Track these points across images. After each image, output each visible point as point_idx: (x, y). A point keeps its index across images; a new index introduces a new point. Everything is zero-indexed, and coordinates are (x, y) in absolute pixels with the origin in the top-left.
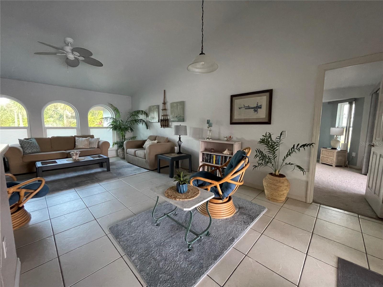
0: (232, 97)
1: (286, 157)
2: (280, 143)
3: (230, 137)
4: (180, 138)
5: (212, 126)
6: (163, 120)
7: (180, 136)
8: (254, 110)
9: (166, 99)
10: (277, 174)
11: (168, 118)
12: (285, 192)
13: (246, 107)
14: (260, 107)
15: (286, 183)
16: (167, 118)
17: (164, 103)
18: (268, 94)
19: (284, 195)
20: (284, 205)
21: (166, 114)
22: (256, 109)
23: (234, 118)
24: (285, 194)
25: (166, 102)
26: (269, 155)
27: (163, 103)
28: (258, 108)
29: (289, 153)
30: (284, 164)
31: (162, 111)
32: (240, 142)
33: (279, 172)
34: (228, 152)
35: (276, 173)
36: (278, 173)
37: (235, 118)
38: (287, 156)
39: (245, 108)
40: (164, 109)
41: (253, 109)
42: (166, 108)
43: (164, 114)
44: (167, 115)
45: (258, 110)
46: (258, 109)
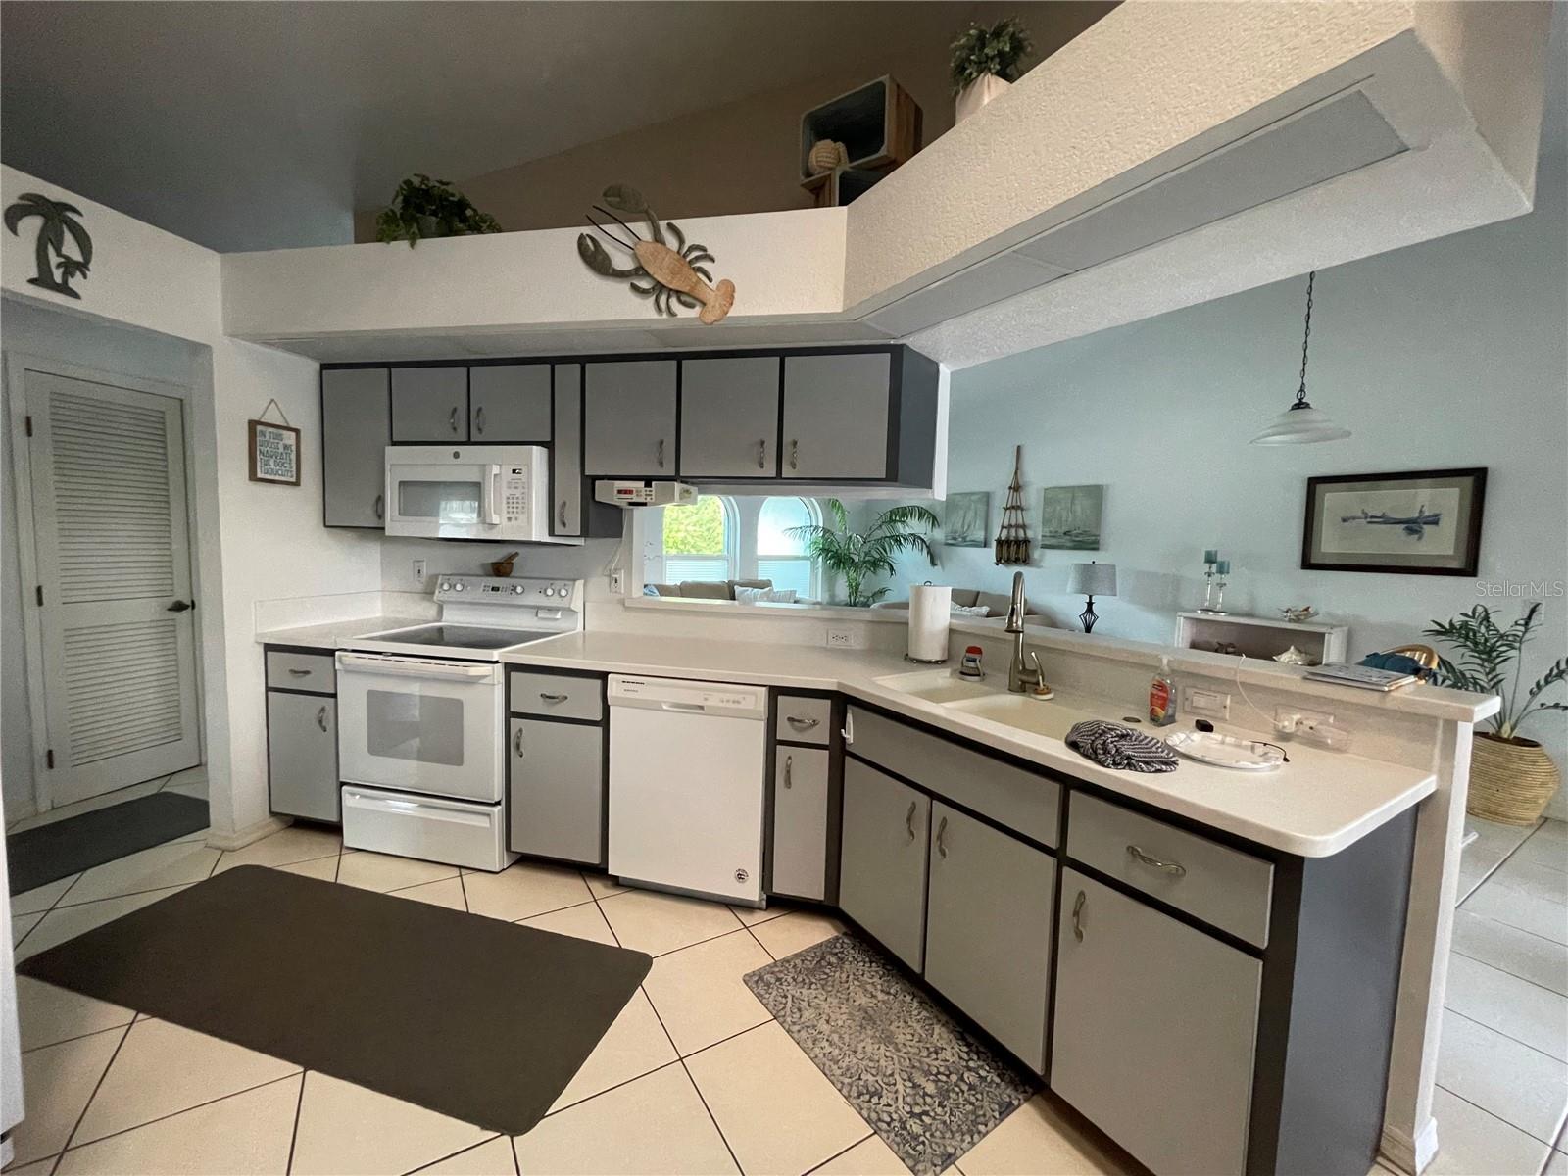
0: (1314, 483)
1: (1542, 682)
2: (1527, 636)
3: (1307, 609)
4: (1090, 604)
5: (1228, 573)
6: (1008, 542)
7: (1090, 597)
8: (1407, 529)
9: (1022, 475)
10: (1506, 736)
11: (1030, 534)
12: (1542, 791)
13: (1372, 517)
14: (1434, 521)
15: (1544, 766)
16: (1025, 534)
17: (1016, 488)
18: (1468, 481)
19: (1535, 802)
20: (1537, 833)
21: (1020, 522)
22: (1415, 526)
23: (1320, 549)
24: (1540, 801)
25: (1021, 483)
26: (1476, 675)
27: (1010, 488)
28: (1425, 523)
29: (1555, 672)
30: (1535, 704)
31: (1003, 510)
32: (1345, 629)
33: (1512, 729)
34: (1299, 657)
35: (1503, 731)
36: (1509, 731)
37: (1323, 550)
38: (1547, 682)
39: (1369, 520)
40: (1013, 507)
41: (1404, 526)
42: (1023, 504)
43: (1013, 523)
44: (1024, 527)
45: (1422, 528)
46: (1425, 527)
